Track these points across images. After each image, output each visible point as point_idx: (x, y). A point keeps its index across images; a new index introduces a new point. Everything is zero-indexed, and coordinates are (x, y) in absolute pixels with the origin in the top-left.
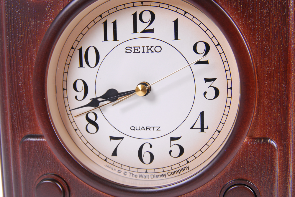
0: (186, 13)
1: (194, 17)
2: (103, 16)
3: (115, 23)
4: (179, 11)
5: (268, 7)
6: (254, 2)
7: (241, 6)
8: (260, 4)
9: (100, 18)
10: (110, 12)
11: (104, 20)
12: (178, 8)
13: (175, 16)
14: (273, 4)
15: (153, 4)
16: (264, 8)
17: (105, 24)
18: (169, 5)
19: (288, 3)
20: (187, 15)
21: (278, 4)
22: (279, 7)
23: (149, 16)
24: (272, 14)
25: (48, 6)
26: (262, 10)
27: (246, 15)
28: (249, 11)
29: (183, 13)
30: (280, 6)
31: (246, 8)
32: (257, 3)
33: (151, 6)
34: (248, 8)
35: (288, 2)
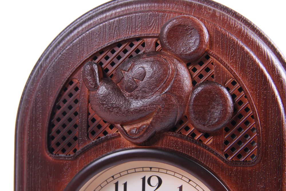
0: (190, 180)
1: (197, 185)
2: (115, 177)
3: (125, 185)
4: (183, 178)
5: (264, 183)
6: (251, 178)
7: (240, 181)
8: (257, 180)
9: (112, 179)
10: (122, 174)
11: (115, 181)
12: (183, 176)
13: (180, 183)
14: (269, 181)
15: (160, 170)
16: (260, 184)
17: (117, 184)
18: (175, 172)
19: (282, 181)
20: (191, 182)
21: (274, 180)
22: (274, 183)
23: (157, 181)
24: (268, 189)
25: (66, 166)
26: (259, 185)
27: (244, 189)
28: (247, 186)
29: (188, 181)
30: (276, 182)
31: (244, 183)
32: (254, 179)
33: (159, 172)
34: (246, 183)
35: (282, 179)
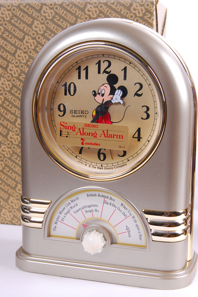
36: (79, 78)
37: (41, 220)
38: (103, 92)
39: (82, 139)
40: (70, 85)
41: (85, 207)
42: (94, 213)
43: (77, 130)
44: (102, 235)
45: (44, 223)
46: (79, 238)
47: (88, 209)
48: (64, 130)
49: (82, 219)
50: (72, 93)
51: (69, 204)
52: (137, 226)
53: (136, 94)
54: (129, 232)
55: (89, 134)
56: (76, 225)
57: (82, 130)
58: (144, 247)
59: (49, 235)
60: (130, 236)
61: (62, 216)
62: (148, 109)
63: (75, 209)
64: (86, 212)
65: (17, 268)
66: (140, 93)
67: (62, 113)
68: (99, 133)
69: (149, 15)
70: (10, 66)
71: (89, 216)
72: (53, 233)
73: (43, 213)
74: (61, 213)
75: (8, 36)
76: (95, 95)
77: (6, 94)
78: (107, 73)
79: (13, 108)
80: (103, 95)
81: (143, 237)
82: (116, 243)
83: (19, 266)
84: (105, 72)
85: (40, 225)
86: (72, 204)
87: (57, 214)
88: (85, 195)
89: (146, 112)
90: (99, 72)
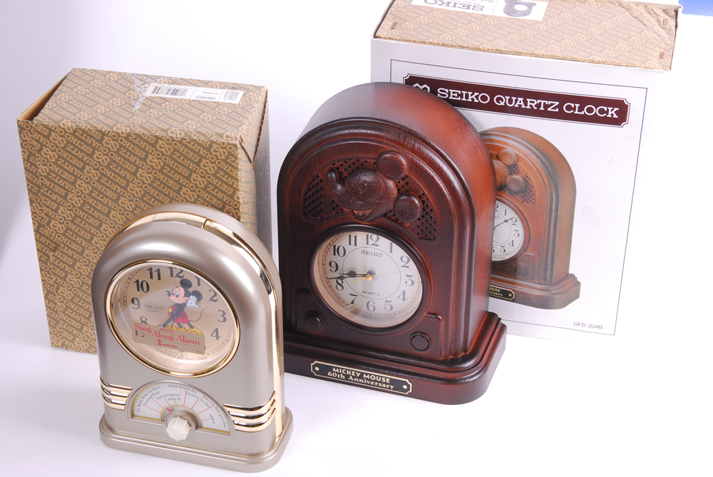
3: (356, 238)
11: (349, 234)
36: (152, 277)
37: (124, 403)
38: (177, 293)
39: (159, 340)
40: (142, 283)
41: (168, 395)
42: (177, 401)
43: (153, 332)
44: (186, 421)
45: (127, 405)
46: (164, 420)
47: (171, 397)
48: (139, 331)
49: (165, 405)
50: (145, 290)
51: (151, 391)
52: (220, 415)
53: (211, 299)
54: (213, 419)
55: (165, 337)
56: (160, 409)
57: (158, 333)
58: (227, 433)
59: (133, 416)
60: (214, 423)
61: (145, 400)
62: (224, 313)
63: (158, 396)
64: (169, 399)
65: (104, 445)
66: (214, 298)
67: (136, 306)
68: (176, 337)
69: (233, 159)
70: (70, 195)
71: (172, 403)
72: (136, 413)
73: (126, 397)
74: (143, 398)
75: (64, 164)
76: (169, 295)
77: (68, 224)
78: (180, 277)
79: (78, 239)
80: (177, 296)
81: (227, 425)
82: (201, 427)
83: (108, 444)
84: (177, 276)
85: (123, 407)
86: (155, 392)
87: (139, 399)
88: (167, 385)
89: (223, 316)
90: (172, 276)
